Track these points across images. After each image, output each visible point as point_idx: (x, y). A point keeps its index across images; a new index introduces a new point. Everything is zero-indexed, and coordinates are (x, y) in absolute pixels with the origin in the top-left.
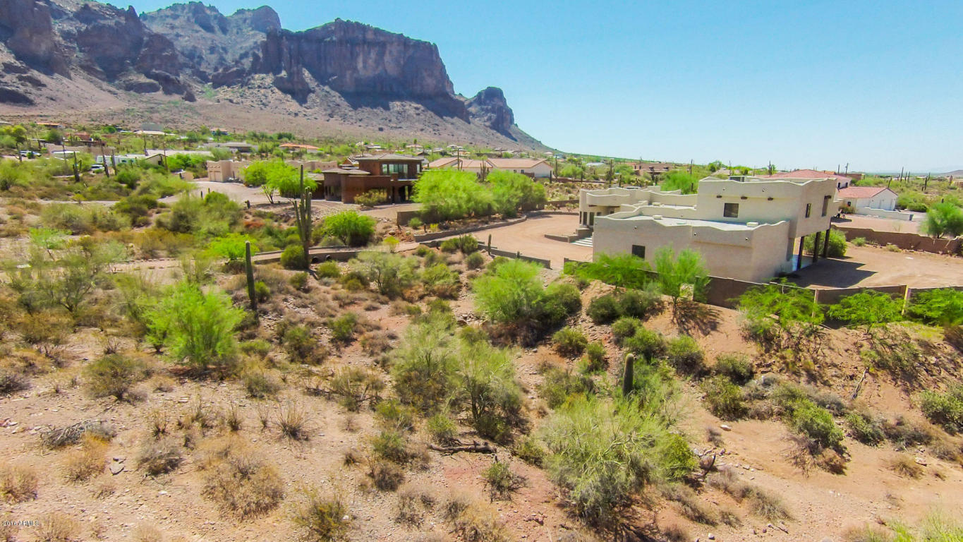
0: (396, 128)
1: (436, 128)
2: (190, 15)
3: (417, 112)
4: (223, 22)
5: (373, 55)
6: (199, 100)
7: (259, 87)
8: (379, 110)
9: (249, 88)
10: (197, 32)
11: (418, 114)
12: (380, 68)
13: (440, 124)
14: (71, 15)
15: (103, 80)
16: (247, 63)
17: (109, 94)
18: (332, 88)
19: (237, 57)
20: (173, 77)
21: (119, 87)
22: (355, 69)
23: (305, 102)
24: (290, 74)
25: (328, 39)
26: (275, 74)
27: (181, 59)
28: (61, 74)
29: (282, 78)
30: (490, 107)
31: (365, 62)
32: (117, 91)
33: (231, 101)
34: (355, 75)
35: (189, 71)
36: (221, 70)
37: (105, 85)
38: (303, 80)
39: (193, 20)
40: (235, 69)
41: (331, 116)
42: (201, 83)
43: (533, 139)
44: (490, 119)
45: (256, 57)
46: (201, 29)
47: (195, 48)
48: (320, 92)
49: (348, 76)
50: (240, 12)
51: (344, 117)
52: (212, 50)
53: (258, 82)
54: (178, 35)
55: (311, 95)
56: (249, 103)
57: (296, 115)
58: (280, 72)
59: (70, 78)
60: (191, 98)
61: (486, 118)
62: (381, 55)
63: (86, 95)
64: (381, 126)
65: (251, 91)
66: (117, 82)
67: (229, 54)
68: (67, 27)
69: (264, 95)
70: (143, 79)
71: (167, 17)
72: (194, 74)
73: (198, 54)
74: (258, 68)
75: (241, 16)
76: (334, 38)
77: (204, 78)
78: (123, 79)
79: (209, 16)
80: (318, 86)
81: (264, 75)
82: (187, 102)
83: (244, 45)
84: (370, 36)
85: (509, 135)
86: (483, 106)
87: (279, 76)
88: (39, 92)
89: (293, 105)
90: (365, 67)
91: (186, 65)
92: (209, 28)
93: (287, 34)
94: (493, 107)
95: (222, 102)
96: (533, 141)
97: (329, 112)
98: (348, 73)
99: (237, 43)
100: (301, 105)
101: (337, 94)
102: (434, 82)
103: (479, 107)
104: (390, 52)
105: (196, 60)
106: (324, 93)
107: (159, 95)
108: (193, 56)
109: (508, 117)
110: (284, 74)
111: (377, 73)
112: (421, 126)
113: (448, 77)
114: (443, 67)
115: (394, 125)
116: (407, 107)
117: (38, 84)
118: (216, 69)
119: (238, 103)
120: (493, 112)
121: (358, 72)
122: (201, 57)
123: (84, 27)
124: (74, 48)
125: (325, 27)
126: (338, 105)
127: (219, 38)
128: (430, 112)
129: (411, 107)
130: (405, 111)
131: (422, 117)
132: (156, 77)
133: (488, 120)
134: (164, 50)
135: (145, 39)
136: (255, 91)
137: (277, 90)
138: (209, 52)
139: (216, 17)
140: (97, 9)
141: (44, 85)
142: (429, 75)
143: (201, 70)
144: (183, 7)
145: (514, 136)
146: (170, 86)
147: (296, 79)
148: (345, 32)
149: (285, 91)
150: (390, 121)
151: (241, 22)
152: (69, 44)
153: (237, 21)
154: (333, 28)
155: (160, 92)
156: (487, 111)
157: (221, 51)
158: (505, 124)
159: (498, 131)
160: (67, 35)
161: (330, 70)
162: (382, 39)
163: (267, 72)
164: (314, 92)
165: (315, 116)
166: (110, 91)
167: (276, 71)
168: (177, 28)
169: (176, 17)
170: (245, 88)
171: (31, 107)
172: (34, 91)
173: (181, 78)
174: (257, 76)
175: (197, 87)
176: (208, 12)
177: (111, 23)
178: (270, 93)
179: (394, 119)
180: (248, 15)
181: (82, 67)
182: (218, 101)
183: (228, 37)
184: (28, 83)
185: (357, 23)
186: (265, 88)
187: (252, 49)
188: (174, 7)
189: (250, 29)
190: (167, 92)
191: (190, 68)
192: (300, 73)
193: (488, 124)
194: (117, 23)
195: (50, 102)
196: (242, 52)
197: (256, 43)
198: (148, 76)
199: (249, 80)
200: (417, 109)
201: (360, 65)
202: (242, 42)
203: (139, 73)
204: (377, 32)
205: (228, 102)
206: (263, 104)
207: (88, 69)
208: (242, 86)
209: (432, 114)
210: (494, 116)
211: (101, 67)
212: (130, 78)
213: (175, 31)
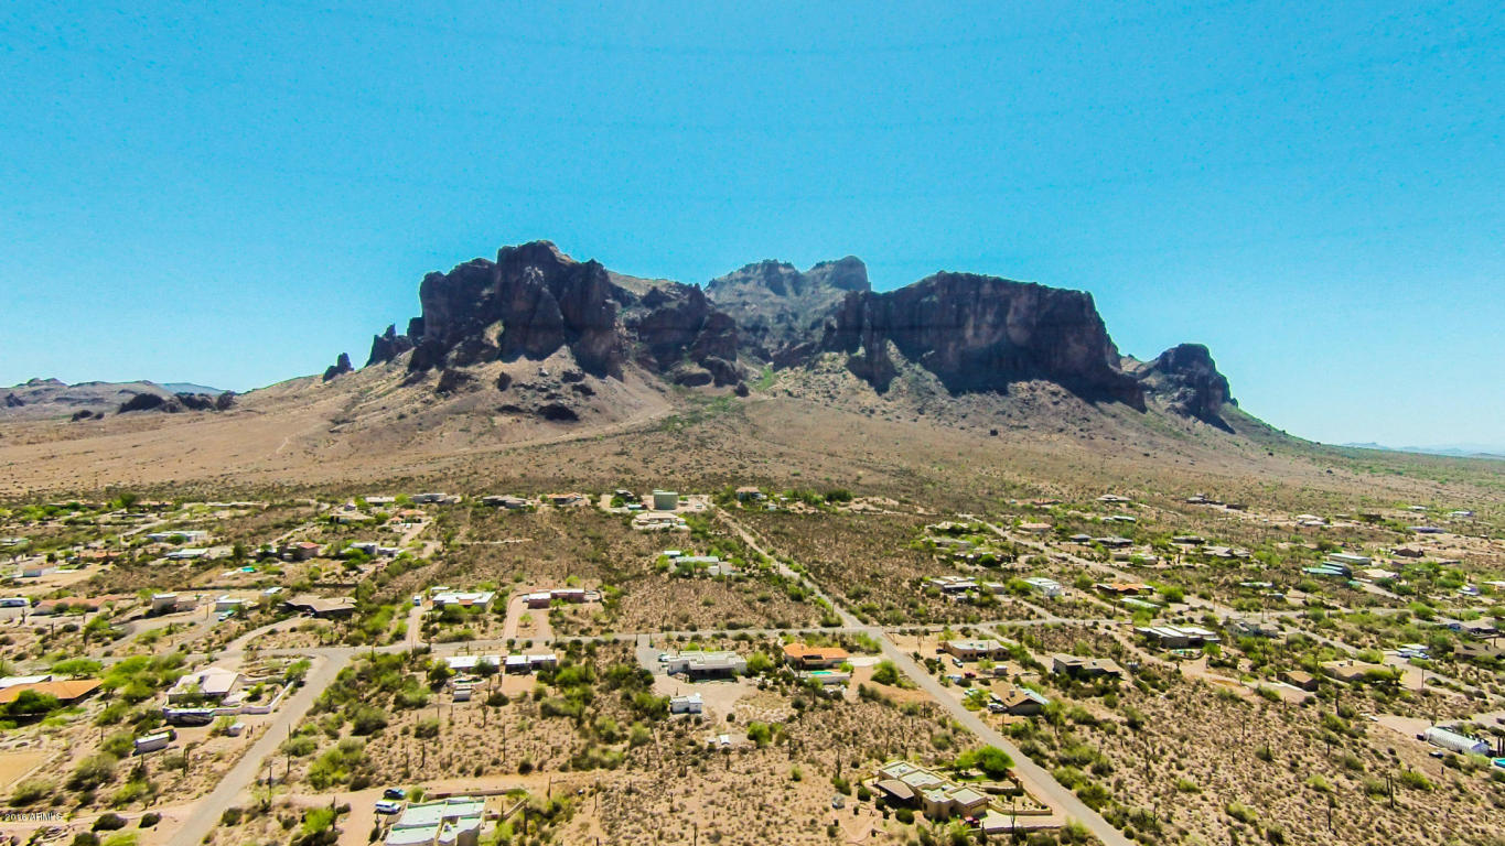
0: (1018, 427)
1: (1085, 426)
2: (762, 277)
3: (1055, 399)
4: (797, 280)
5: (989, 318)
6: (753, 395)
7: (828, 371)
8: (992, 398)
9: (816, 373)
10: (766, 296)
11: (1056, 403)
12: (1000, 334)
13: (1092, 417)
14: (639, 300)
15: (654, 373)
16: (818, 335)
17: (657, 393)
18: (926, 367)
19: (809, 324)
20: (727, 363)
21: (668, 380)
22: (962, 339)
23: (886, 389)
24: (869, 352)
25: (926, 300)
26: (849, 353)
27: (742, 336)
28: (614, 375)
29: (858, 357)
30: (1183, 377)
31: (977, 328)
32: (666, 387)
33: (790, 394)
34: (961, 348)
35: (748, 350)
36: (786, 345)
37: (654, 380)
38: (887, 359)
39: (763, 283)
40: (802, 345)
41: (921, 411)
42: (761, 364)
43: (1269, 428)
44: (1183, 397)
45: (830, 329)
46: (772, 293)
47: (761, 317)
48: (910, 373)
49: (950, 349)
50: (820, 265)
51: (940, 411)
52: (780, 318)
53: (827, 365)
54: (744, 304)
55: (897, 379)
56: (811, 396)
57: (872, 412)
58: (856, 350)
59: (621, 379)
60: (743, 392)
61: (1176, 395)
62: (1001, 314)
63: (632, 401)
64: (994, 427)
65: (818, 377)
66: (668, 374)
67: (800, 321)
68: (632, 314)
69: (832, 383)
70: (696, 369)
71: (737, 280)
72: (754, 353)
73: (762, 325)
74: (831, 343)
75: (819, 270)
76: (935, 299)
77: (764, 356)
78: (675, 370)
79: (781, 275)
80: (906, 365)
81: (836, 354)
82: (738, 398)
83: (819, 308)
84: (987, 290)
85: (1222, 425)
86: (1171, 376)
87: (855, 355)
88: (587, 403)
89: (869, 397)
90: (976, 335)
91: (746, 343)
92: (780, 291)
93: (872, 298)
94: (1190, 376)
95: (779, 395)
96: (1268, 430)
97: (919, 404)
98: (952, 345)
99: (811, 306)
100: (879, 394)
101: (933, 376)
102: (1086, 349)
103: (1165, 376)
104: (1016, 309)
105: (760, 333)
106: (915, 375)
107: (709, 388)
108: (758, 328)
109: (1218, 393)
110: (861, 351)
111: (995, 340)
112: (1061, 423)
113: (1108, 338)
114: (1101, 324)
115: (1016, 423)
116: (1039, 392)
117: (587, 391)
118: (781, 344)
119: (799, 396)
120: (1190, 385)
121: (966, 341)
122: (766, 330)
123: (648, 312)
124: (635, 338)
125: (923, 284)
126: (933, 393)
127: (790, 300)
128: (1076, 399)
129: (1045, 389)
130: (1034, 399)
131: (1063, 407)
132: (710, 365)
133: (1179, 398)
134: (723, 330)
135: (707, 318)
136: (822, 377)
137: (850, 375)
138: (776, 321)
139: (790, 275)
140: (664, 290)
141: (594, 394)
142: (1076, 341)
143: (764, 347)
144: (756, 267)
145: (1229, 424)
146: (724, 376)
147: (877, 360)
148: (949, 288)
149: (860, 376)
150: (1010, 416)
151: (818, 278)
152: (632, 335)
153: (814, 277)
154: (934, 283)
155: (712, 384)
156: (1178, 384)
157: (790, 317)
158: (1212, 407)
159: (1199, 417)
160: (631, 325)
161: (925, 341)
162: (1004, 292)
163: (839, 351)
164: (899, 375)
165: (898, 413)
166: (659, 389)
167: (852, 348)
168: (746, 294)
169: (745, 281)
170: (810, 373)
171: (576, 424)
172: (581, 401)
173: (738, 364)
174: (827, 355)
175: (754, 371)
176: (782, 270)
177: (674, 305)
178: (842, 379)
179: (1016, 412)
180: (829, 268)
181: (639, 360)
182: (775, 395)
183: (801, 298)
184: (579, 393)
185: (968, 275)
186: (836, 373)
187: (827, 314)
188: (746, 269)
189: (828, 286)
190: (719, 384)
191: (751, 346)
192: (883, 349)
193: (1179, 405)
194: (681, 305)
195: (596, 415)
196: (817, 316)
197: (833, 304)
198: (702, 365)
199: (817, 360)
200: (1054, 394)
201: (969, 333)
202: (816, 304)
203: (694, 361)
204: (998, 283)
205: (785, 395)
206: (831, 396)
207: (643, 362)
208: (807, 370)
209: (1081, 402)
210: (1191, 392)
211: (657, 358)
212: (683, 368)
213: (743, 298)
